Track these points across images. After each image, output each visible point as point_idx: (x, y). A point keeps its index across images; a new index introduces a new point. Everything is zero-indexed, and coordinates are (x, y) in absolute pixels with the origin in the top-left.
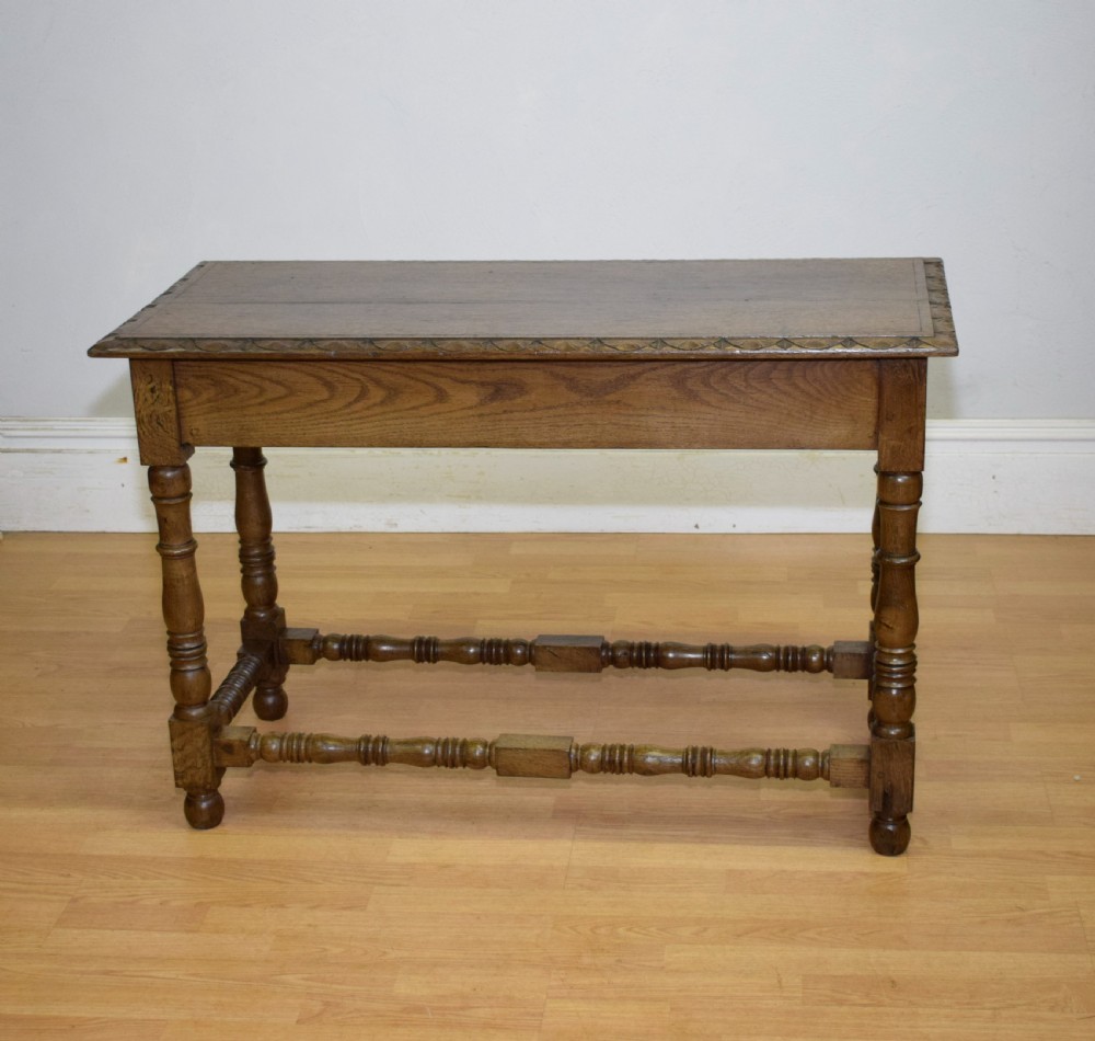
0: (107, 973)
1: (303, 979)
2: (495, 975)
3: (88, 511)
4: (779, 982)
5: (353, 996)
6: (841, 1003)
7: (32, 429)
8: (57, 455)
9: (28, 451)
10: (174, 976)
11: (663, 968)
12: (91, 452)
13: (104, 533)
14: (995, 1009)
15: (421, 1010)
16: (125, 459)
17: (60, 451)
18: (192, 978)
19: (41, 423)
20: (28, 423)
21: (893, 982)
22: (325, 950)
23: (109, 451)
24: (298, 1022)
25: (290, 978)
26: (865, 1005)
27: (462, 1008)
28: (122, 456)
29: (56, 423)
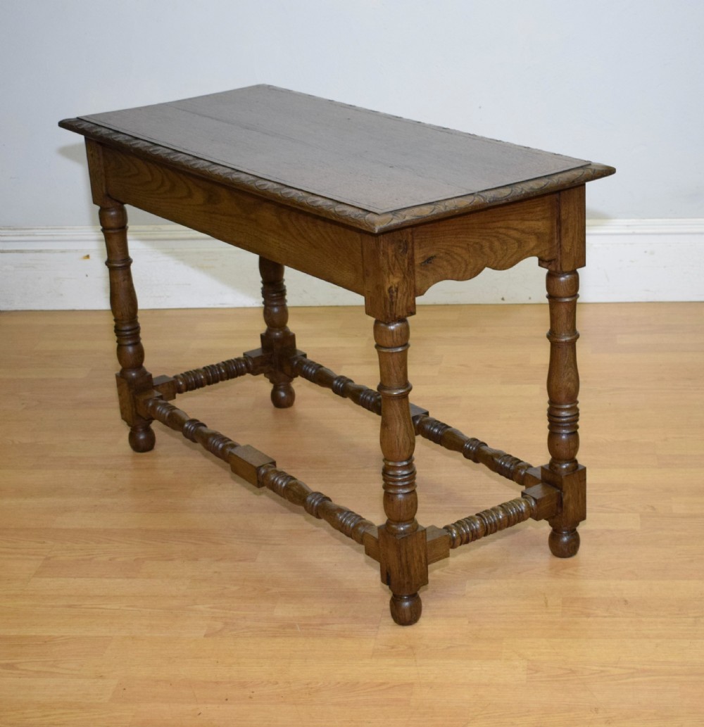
0: (70, 606)
1: (210, 607)
2: (346, 602)
3: (62, 295)
4: (546, 603)
5: (244, 618)
6: (588, 616)
7: (20, 235)
8: (38, 254)
9: (17, 251)
10: (118, 608)
11: (464, 595)
12: (63, 252)
13: (73, 311)
14: (696, 617)
15: (292, 626)
16: (88, 257)
17: (40, 251)
18: (131, 609)
19: (26, 231)
20: (18, 231)
21: (626, 601)
22: (226, 588)
23: (77, 250)
24: (205, 636)
25: (201, 607)
26: (605, 617)
27: (321, 625)
28: (86, 254)
29: (37, 231)
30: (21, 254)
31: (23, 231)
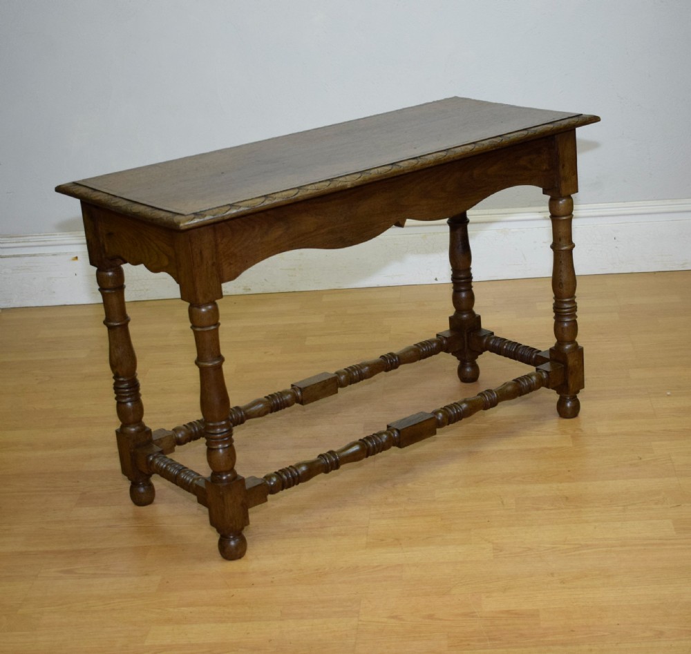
3: (54, 292)
4: (502, 502)
6: (538, 509)
7: (17, 242)
8: (33, 258)
9: (14, 256)
12: (54, 255)
13: (64, 305)
16: (77, 258)
17: (34, 255)
19: (22, 238)
20: (14, 239)
23: (66, 253)
26: (551, 510)
28: (75, 256)
29: (30, 237)
30: (18, 258)
31: (19, 238)
